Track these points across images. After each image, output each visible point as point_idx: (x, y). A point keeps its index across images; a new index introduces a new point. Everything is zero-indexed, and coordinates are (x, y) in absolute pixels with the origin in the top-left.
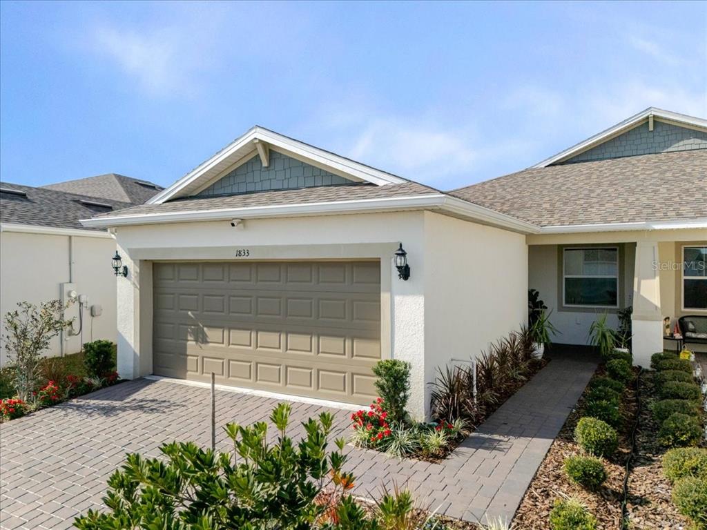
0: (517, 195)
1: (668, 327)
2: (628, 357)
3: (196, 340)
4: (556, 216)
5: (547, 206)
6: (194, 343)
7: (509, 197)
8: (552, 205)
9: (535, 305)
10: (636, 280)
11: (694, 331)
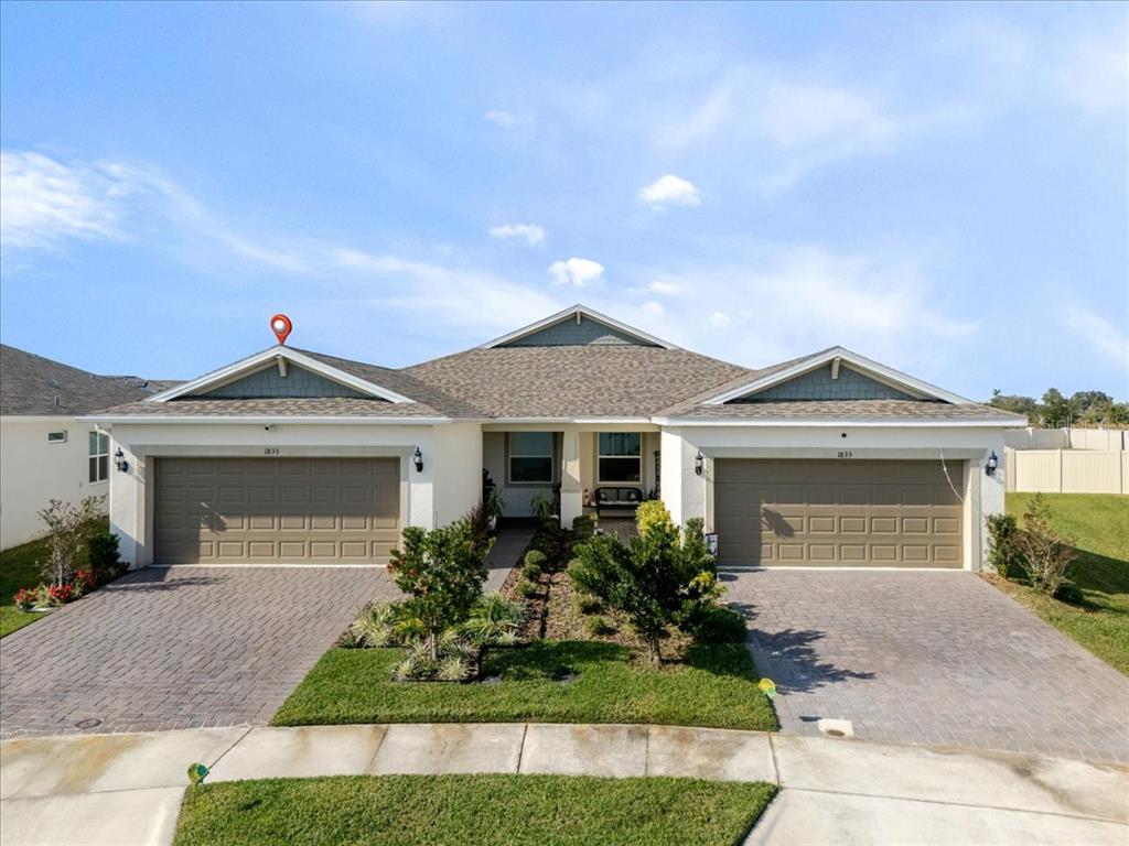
0: (469, 381)
1: (587, 497)
2: (558, 521)
3: (211, 528)
4: (506, 407)
5: (496, 396)
6: (208, 530)
7: (462, 383)
8: (501, 395)
9: (488, 484)
10: (564, 462)
11: (604, 500)
